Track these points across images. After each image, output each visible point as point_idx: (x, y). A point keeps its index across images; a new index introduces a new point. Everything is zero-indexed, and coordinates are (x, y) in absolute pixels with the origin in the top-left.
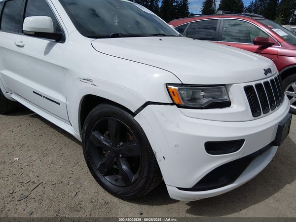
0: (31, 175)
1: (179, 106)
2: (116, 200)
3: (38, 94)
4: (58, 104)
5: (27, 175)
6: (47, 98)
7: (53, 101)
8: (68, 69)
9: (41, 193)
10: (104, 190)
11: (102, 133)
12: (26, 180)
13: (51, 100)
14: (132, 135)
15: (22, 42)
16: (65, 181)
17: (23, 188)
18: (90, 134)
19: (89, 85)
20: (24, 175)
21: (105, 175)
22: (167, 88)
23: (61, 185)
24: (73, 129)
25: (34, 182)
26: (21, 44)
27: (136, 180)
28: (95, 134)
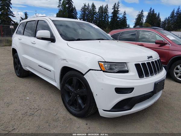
0: (35, 105)
1: (104, 71)
2: (75, 118)
3: (41, 67)
4: (50, 71)
5: (33, 105)
6: (45, 69)
7: (48, 70)
8: (56, 55)
9: (40, 113)
10: (70, 113)
11: (70, 85)
12: (33, 107)
13: (47, 69)
14: (84, 86)
15: (35, 42)
16: (51, 108)
17: (31, 111)
18: (64, 85)
19: (65, 62)
20: (32, 105)
21: (70, 106)
22: (99, 63)
23: (49, 110)
24: (56, 84)
25: (36, 109)
26: (34, 43)
27: (85, 107)
28: (67, 85)
